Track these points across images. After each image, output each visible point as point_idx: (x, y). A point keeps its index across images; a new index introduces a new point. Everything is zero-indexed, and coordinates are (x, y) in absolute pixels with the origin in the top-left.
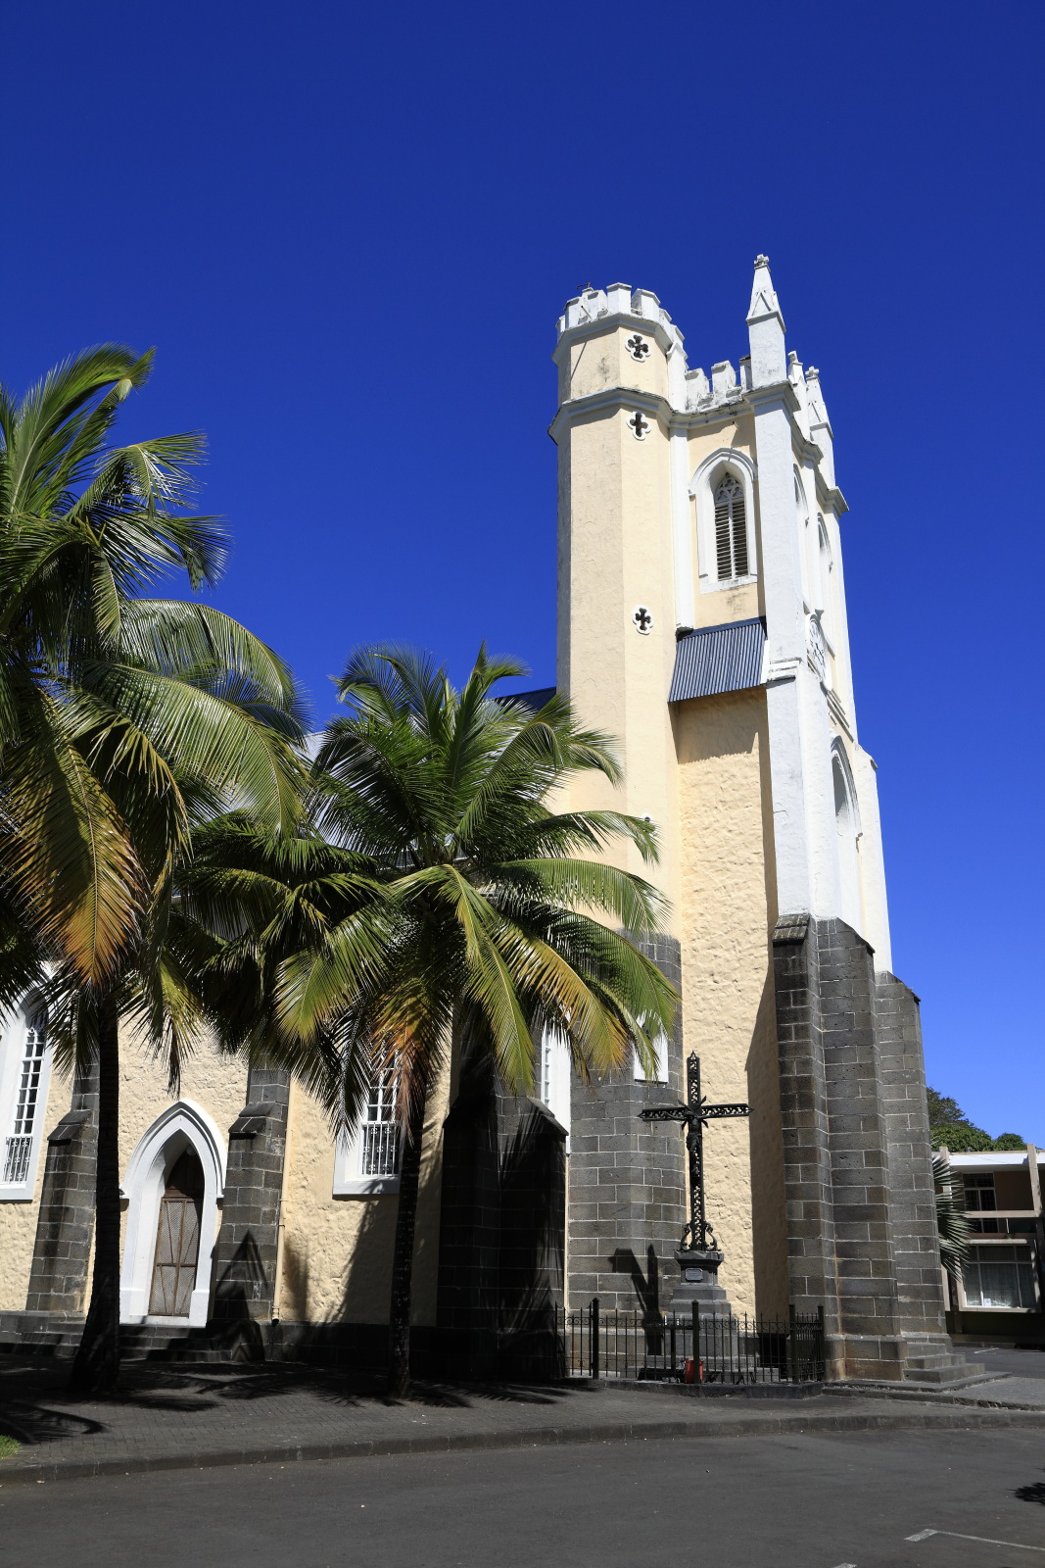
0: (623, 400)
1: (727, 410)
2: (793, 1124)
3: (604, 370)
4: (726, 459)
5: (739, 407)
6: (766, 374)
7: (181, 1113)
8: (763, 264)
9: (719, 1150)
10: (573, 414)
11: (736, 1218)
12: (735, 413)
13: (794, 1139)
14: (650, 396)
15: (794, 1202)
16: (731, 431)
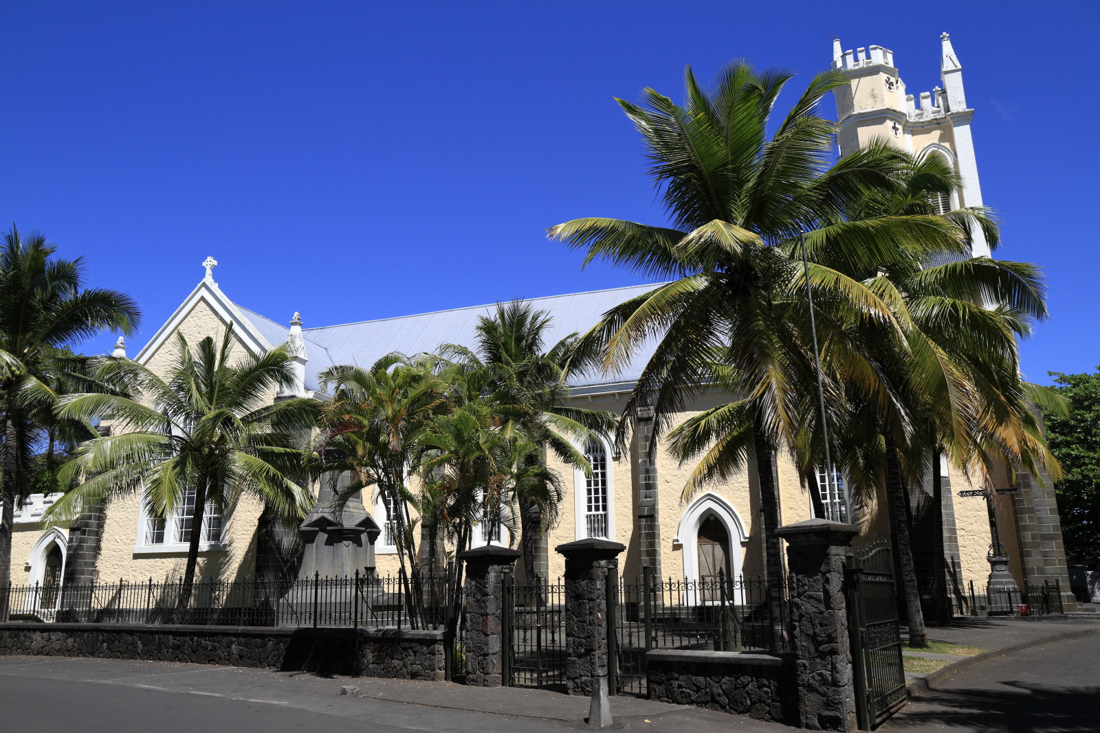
0: (889, 115)
1: (935, 122)
2: (1021, 496)
3: (874, 96)
4: (936, 149)
5: (942, 121)
6: (958, 104)
7: (709, 499)
8: (946, 39)
9: (970, 509)
10: (858, 120)
11: (983, 541)
12: (939, 124)
13: (1022, 503)
14: (899, 112)
15: (1025, 533)
16: (936, 134)
